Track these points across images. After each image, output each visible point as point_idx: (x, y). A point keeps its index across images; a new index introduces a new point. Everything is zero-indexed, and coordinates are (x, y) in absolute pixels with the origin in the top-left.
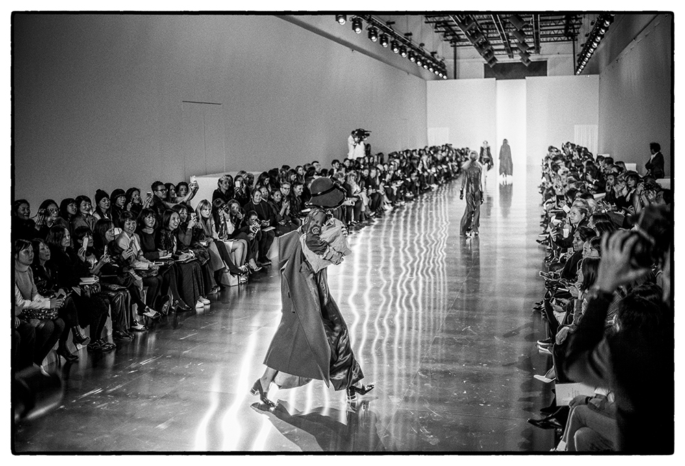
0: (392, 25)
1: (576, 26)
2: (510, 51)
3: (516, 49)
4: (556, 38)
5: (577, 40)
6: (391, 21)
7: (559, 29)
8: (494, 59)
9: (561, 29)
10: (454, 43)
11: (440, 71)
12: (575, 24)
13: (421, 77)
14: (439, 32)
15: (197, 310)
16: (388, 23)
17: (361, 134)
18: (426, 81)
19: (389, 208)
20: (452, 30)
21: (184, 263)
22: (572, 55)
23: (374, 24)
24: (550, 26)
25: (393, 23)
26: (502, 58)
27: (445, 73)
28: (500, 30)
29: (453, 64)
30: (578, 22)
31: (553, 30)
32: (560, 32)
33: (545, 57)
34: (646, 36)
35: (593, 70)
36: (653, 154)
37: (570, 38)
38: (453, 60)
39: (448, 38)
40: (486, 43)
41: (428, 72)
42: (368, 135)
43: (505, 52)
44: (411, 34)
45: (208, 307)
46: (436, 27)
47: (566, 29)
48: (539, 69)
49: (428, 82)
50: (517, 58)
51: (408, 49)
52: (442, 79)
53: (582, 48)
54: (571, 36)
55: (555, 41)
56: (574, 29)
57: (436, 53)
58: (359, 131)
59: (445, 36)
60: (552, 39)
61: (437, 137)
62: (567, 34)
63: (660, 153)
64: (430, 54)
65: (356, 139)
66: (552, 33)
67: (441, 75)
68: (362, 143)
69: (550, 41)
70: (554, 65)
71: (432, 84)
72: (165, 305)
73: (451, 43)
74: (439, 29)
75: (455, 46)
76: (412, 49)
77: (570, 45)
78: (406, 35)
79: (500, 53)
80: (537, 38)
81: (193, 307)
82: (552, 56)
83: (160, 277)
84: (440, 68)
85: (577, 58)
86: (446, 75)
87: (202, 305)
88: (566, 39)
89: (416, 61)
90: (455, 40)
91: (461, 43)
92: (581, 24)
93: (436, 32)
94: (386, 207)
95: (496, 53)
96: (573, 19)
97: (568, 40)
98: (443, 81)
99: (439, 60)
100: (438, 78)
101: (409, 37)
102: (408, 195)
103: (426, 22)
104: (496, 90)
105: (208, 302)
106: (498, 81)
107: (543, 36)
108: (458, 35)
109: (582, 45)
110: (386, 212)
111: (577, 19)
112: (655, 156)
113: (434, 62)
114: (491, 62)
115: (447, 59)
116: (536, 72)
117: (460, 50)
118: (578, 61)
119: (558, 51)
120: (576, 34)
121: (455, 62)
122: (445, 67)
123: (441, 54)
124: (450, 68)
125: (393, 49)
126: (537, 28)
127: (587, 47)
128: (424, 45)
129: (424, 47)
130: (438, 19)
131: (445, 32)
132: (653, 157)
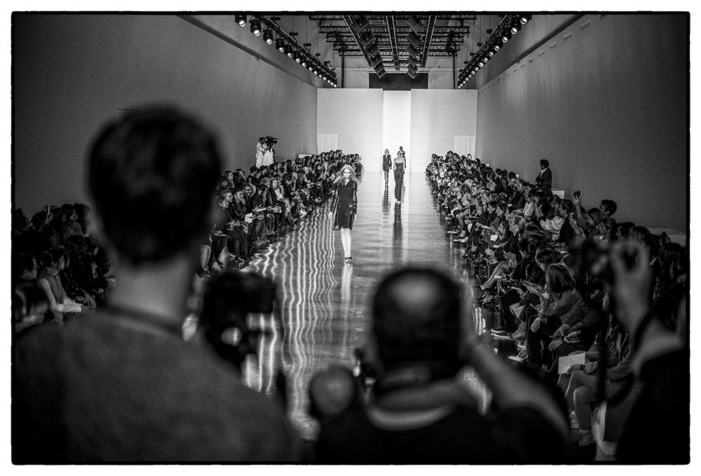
0: (295, 36)
1: (457, 44)
2: (397, 63)
3: (403, 62)
4: (438, 53)
5: (457, 56)
6: (294, 32)
7: (439, 43)
8: (384, 70)
9: (444, 45)
10: (342, 53)
11: (329, 78)
12: (458, 42)
13: (312, 84)
14: (330, 42)
16: (292, 34)
17: (270, 142)
18: (317, 88)
19: (303, 213)
20: (342, 41)
22: (451, 70)
23: (281, 35)
24: (435, 42)
25: (297, 34)
26: (390, 70)
27: (335, 82)
28: (394, 45)
29: (341, 72)
30: (460, 40)
31: (436, 45)
32: (443, 48)
33: (429, 69)
34: (530, 61)
35: (472, 86)
36: (543, 169)
37: (451, 54)
38: (340, 69)
39: (338, 47)
40: (378, 56)
41: (318, 79)
42: (276, 142)
43: (392, 65)
44: (310, 45)
46: (327, 37)
47: (448, 45)
48: (421, 81)
49: (318, 90)
50: (404, 70)
51: (308, 59)
52: (333, 87)
53: (466, 65)
54: (451, 51)
55: (437, 56)
56: (455, 45)
57: (329, 62)
58: (268, 138)
59: (334, 46)
60: (434, 54)
61: (326, 143)
62: (448, 49)
63: (549, 169)
64: (323, 64)
65: (265, 146)
66: (436, 48)
67: (332, 83)
68: (271, 150)
70: (435, 77)
71: (322, 92)
73: (339, 52)
74: (331, 39)
75: (343, 56)
76: (311, 58)
77: (450, 60)
78: (305, 45)
79: (388, 65)
80: (426, 53)
82: (433, 69)
84: (331, 76)
85: (458, 74)
86: (336, 83)
88: (447, 54)
89: (308, 67)
90: (343, 49)
91: (349, 53)
92: (463, 42)
93: (327, 41)
94: (301, 212)
95: (384, 65)
96: (456, 37)
97: (449, 55)
98: (333, 89)
99: (330, 68)
100: (326, 86)
101: (308, 48)
102: (317, 200)
103: (320, 32)
104: (382, 100)
106: (385, 91)
107: (430, 51)
108: (346, 45)
109: (466, 62)
110: (302, 217)
111: (459, 37)
112: (545, 170)
113: (327, 71)
114: (380, 74)
115: (337, 68)
116: (418, 83)
117: (348, 60)
118: (460, 76)
119: (438, 64)
120: (457, 51)
121: (343, 71)
122: (335, 76)
123: (332, 63)
124: (339, 77)
125: (295, 59)
126: (427, 45)
127: (471, 66)
128: (319, 55)
129: (319, 57)
130: (332, 30)
131: (335, 42)
132: (543, 171)
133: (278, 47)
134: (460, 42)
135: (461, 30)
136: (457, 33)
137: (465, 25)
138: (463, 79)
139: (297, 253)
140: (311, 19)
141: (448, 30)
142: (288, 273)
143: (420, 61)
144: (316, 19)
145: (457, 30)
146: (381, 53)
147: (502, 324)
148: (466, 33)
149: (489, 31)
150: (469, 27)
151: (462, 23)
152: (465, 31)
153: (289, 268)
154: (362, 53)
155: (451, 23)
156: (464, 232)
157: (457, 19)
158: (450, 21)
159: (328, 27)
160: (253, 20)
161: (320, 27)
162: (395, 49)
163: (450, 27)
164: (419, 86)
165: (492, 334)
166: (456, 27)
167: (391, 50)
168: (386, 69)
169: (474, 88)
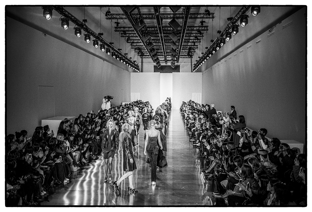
0: (120, 51)
1: (192, 52)
2: (166, 61)
3: (169, 60)
4: (184, 56)
5: (192, 57)
6: (120, 49)
7: (185, 52)
8: (160, 65)
10: (141, 57)
11: (135, 68)
12: (193, 52)
13: (128, 71)
14: (136, 52)
15: (64, 184)
16: (119, 50)
17: (109, 98)
18: (130, 72)
20: (141, 51)
21: (59, 163)
22: (190, 64)
23: (114, 50)
24: (183, 52)
25: (121, 49)
26: (163, 64)
28: (164, 53)
29: (141, 65)
30: (194, 51)
31: (183, 53)
32: (186, 54)
33: (180, 63)
34: (225, 61)
35: (199, 71)
38: (141, 64)
39: (140, 54)
40: (158, 58)
41: (131, 69)
42: (112, 98)
43: (164, 62)
44: (127, 54)
45: (68, 182)
46: (135, 50)
47: (189, 53)
48: (177, 69)
49: (131, 73)
50: (169, 64)
51: (126, 60)
52: (138, 72)
53: (196, 62)
54: (190, 55)
55: (184, 58)
56: (192, 53)
57: (136, 61)
58: (108, 96)
59: (138, 54)
60: (183, 57)
61: (134, 97)
62: (189, 55)
63: (235, 110)
64: (133, 62)
65: (107, 100)
66: (183, 54)
67: (137, 70)
68: (109, 102)
69: (182, 58)
70: (183, 67)
71: (133, 74)
72: (52, 183)
73: (140, 56)
74: (136, 51)
75: (142, 58)
76: (127, 60)
77: (189, 60)
78: (125, 54)
79: (162, 62)
80: (179, 57)
81: (63, 183)
82: (182, 63)
83: (50, 171)
84: (137, 67)
85: (193, 66)
86: (139, 70)
87: (66, 181)
89: (126, 64)
90: (142, 55)
91: (144, 57)
92: (195, 52)
93: (135, 52)
95: (160, 62)
97: (189, 57)
98: (138, 73)
99: (136, 64)
100: (134, 71)
101: (126, 55)
103: (132, 48)
104: (160, 77)
105: (68, 180)
106: (161, 73)
107: (181, 55)
108: (143, 53)
109: (197, 61)
111: (193, 50)
113: (135, 65)
114: (158, 66)
115: (139, 63)
116: (176, 70)
117: (144, 60)
118: (194, 67)
119: (184, 61)
120: (192, 55)
121: (142, 65)
122: (138, 67)
123: (137, 61)
124: (140, 67)
125: (120, 60)
126: (179, 53)
127: (199, 62)
128: (131, 58)
129: (131, 59)
130: (137, 47)
131: (138, 52)
132: (232, 111)
133: (113, 56)
134: (194, 52)
135: (194, 47)
136: (192, 48)
137: (196, 44)
138: (196, 68)
139: (121, 153)
140: (128, 43)
141: (188, 47)
142: (117, 163)
143: (176, 60)
144: (130, 43)
145: (192, 47)
146: (159, 57)
147: (218, 190)
148: (196, 48)
149: (207, 48)
150: (198, 45)
151: (194, 44)
152: (196, 47)
153: (118, 160)
154: (150, 57)
155: (189, 44)
156: (198, 141)
157: (192, 42)
158: (189, 43)
159: (135, 46)
160: (101, 44)
161: (132, 46)
162: (165, 55)
163: (189, 46)
164: (176, 71)
165: (214, 195)
166: (192, 46)
167: (163, 55)
168: (161, 64)
169: (200, 71)
